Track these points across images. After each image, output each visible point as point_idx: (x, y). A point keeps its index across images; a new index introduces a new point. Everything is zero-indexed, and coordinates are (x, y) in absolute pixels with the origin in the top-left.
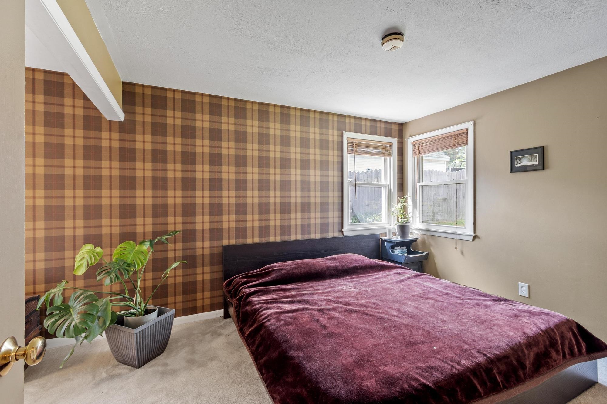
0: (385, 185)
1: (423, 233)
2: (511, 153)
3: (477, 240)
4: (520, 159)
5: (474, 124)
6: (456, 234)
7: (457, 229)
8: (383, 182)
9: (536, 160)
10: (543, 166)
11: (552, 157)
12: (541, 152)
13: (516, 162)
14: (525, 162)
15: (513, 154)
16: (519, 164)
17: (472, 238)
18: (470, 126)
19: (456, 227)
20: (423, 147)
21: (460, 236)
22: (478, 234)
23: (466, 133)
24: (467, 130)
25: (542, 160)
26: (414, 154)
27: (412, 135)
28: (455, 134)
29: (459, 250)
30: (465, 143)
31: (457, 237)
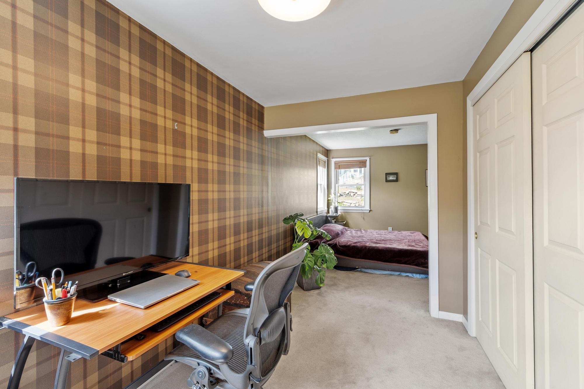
2: (386, 173)
3: (371, 212)
4: (389, 177)
5: (370, 158)
6: (362, 210)
7: (362, 208)
9: (395, 178)
10: (397, 180)
11: (401, 176)
12: (396, 174)
14: (391, 178)
17: (369, 211)
18: (368, 159)
20: (341, 165)
21: (364, 211)
22: (371, 209)
23: (366, 162)
24: (366, 160)
25: (397, 178)
26: (335, 168)
27: (334, 157)
28: (360, 161)
29: (362, 218)
30: (365, 166)
31: (362, 211)
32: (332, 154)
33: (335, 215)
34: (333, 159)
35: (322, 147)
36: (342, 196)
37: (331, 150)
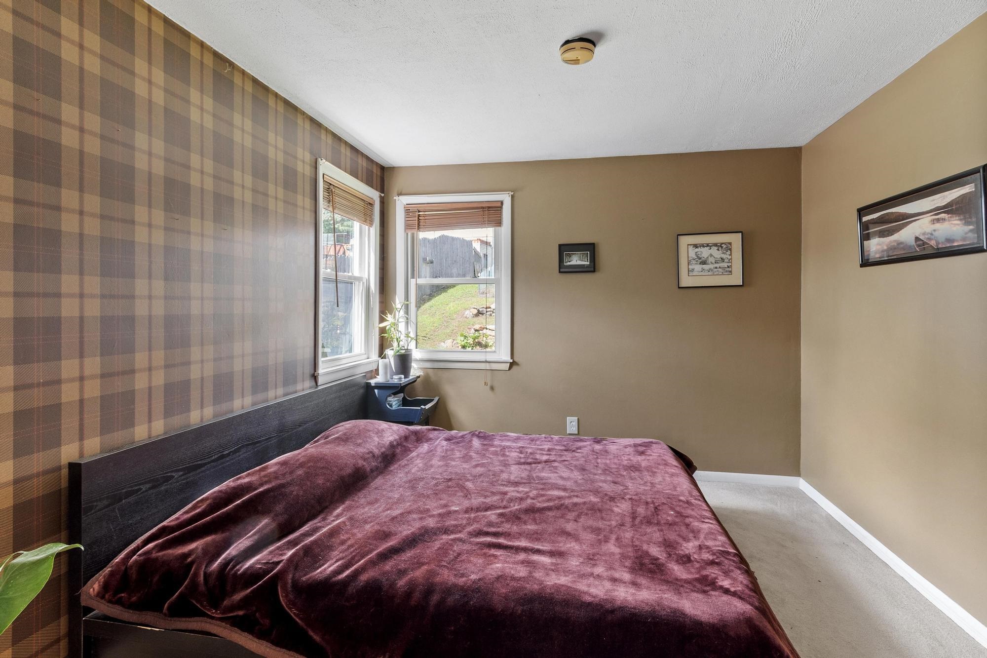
0: (359, 279)
1: (428, 365)
2: (560, 246)
3: (515, 368)
4: (570, 256)
5: (513, 197)
6: (486, 362)
7: (488, 354)
8: (356, 273)
9: (588, 259)
10: (592, 268)
11: (605, 255)
12: (590, 248)
13: (565, 259)
14: (576, 260)
15: (562, 247)
16: (569, 262)
17: (509, 364)
18: (506, 199)
19: (486, 352)
20: (426, 218)
21: (491, 364)
22: (516, 359)
23: (501, 207)
24: (502, 203)
25: (593, 259)
26: (408, 226)
27: (403, 192)
28: (484, 206)
29: (488, 387)
30: (499, 223)
31: (487, 366)
32: (398, 182)
33: (396, 381)
34: (401, 198)
35: (368, 158)
36: (483, 314)
37: (394, 168)
